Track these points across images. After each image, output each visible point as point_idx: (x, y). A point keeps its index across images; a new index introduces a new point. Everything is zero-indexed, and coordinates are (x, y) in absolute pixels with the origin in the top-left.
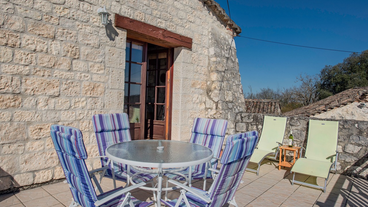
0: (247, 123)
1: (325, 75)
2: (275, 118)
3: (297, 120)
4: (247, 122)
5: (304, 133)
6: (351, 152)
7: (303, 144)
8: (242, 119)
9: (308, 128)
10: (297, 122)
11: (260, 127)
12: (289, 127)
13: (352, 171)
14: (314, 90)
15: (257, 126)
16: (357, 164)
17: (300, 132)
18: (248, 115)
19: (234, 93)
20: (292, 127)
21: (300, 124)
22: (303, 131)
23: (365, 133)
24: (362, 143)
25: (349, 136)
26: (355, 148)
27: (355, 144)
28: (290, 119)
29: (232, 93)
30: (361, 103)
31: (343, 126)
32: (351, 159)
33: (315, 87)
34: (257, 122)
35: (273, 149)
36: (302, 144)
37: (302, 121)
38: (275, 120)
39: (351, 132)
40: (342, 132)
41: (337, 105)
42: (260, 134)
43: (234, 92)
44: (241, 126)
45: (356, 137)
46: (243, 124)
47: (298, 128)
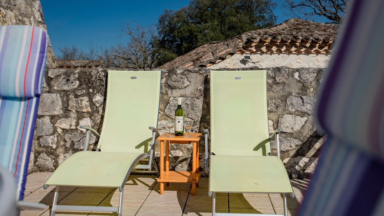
0: (65, 94)
1: (165, 25)
2: (133, 73)
3: (183, 74)
4: (64, 91)
5: (200, 103)
6: (289, 130)
7: (198, 126)
8: (49, 85)
9: (209, 89)
10: (182, 78)
11: (98, 98)
12: (167, 92)
13: (292, 168)
14: (149, 51)
15: (91, 97)
16: (300, 152)
17: (190, 100)
18: (66, 73)
19: (20, 18)
20: (174, 91)
21: (188, 84)
22: (197, 98)
23: (312, 90)
24: (307, 109)
25: (284, 99)
26: (295, 121)
27: (296, 113)
28: (167, 74)
29: (16, 16)
30: (244, 55)
31: (274, 78)
32: (289, 145)
33: (150, 46)
34: (90, 87)
35: (138, 147)
36: (195, 127)
37: (194, 75)
38: (135, 80)
39: (287, 89)
40: (271, 92)
41: (212, 60)
42: (100, 117)
43: (21, 14)
44: (49, 101)
45: (297, 98)
46: (54, 95)
47: (186, 93)
